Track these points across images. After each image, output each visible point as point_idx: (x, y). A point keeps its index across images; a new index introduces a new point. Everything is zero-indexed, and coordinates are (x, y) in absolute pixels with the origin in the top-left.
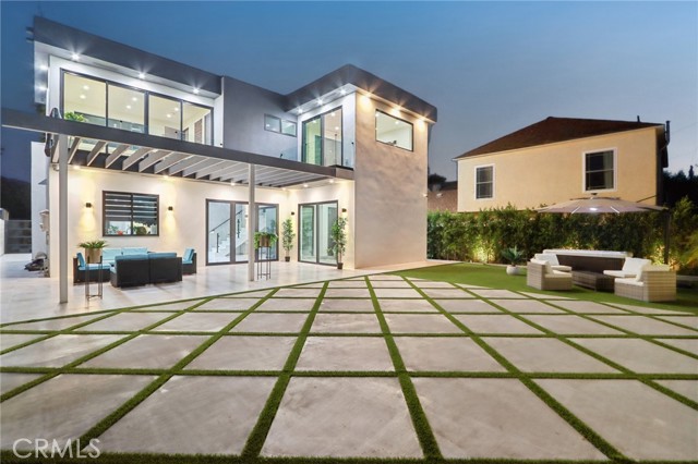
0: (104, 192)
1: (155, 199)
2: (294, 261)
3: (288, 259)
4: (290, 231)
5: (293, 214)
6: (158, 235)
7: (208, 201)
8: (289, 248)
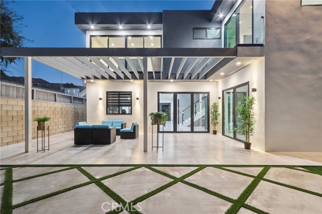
0: (107, 92)
1: (130, 94)
2: (219, 134)
3: (215, 133)
4: (216, 112)
5: (219, 98)
6: (131, 114)
7: (159, 93)
8: (215, 124)
